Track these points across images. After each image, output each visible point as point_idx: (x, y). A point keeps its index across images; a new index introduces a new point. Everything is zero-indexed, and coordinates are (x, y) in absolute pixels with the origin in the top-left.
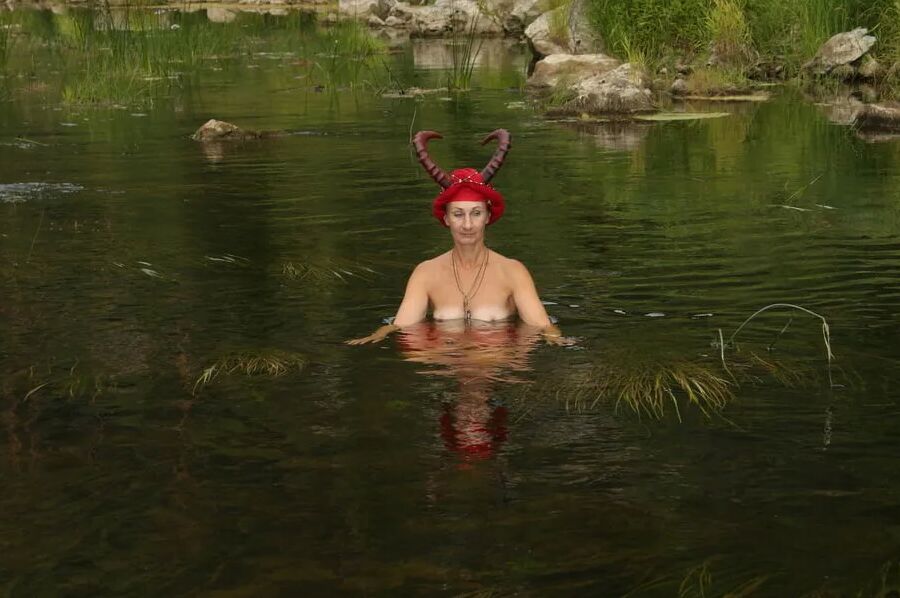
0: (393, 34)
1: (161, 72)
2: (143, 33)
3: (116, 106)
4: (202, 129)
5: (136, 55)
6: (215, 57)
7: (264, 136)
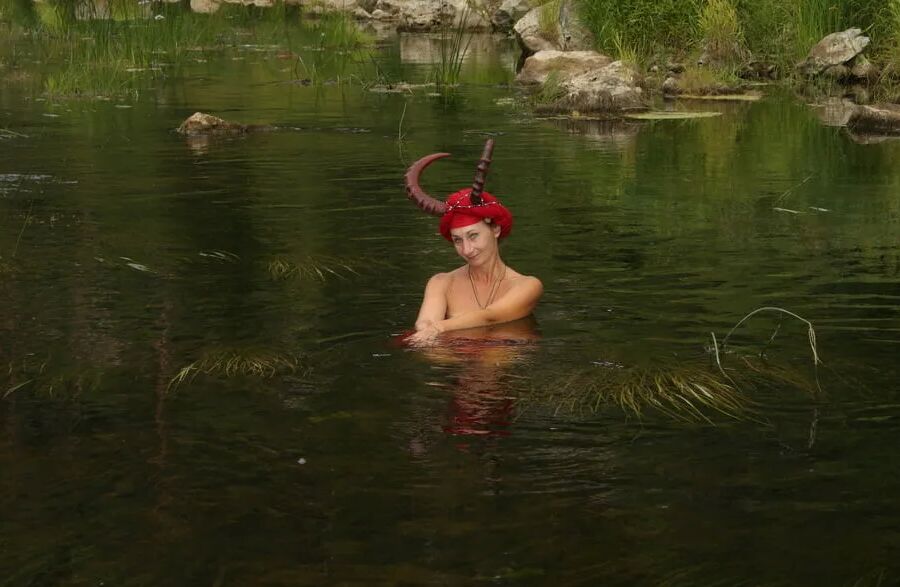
0: (379, 27)
1: (146, 64)
2: (126, 23)
3: (99, 97)
4: (186, 122)
5: (119, 46)
6: (199, 48)
7: (250, 129)
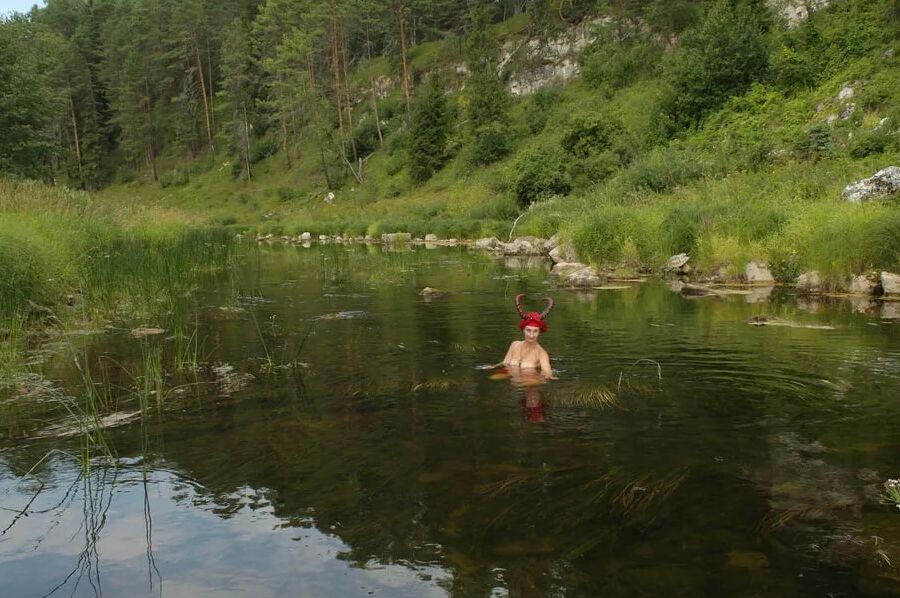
0: (497, 254)
4: (423, 291)
